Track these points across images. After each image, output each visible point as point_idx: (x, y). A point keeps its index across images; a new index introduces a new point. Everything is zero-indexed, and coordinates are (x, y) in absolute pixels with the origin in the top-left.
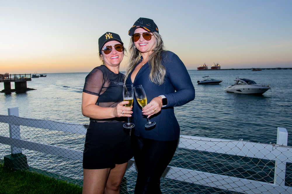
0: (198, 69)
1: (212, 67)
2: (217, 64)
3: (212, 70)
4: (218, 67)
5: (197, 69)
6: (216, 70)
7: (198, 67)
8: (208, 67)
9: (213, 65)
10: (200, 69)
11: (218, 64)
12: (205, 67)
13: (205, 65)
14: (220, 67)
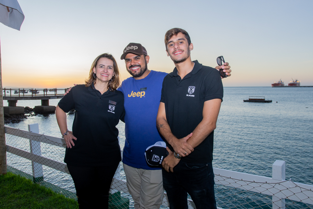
0: (273, 86)
1: (289, 83)
2: (295, 81)
3: (290, 87)
4: (297, 84)
5: (271, 86)
6: (295, 87)
7: (273, 83)
8: (284, 83)
9: (291, 82)
10: (275, 85)
11: (297, 81)
12: (281, 84)
13: (281, 82)
14: (299, 83)
